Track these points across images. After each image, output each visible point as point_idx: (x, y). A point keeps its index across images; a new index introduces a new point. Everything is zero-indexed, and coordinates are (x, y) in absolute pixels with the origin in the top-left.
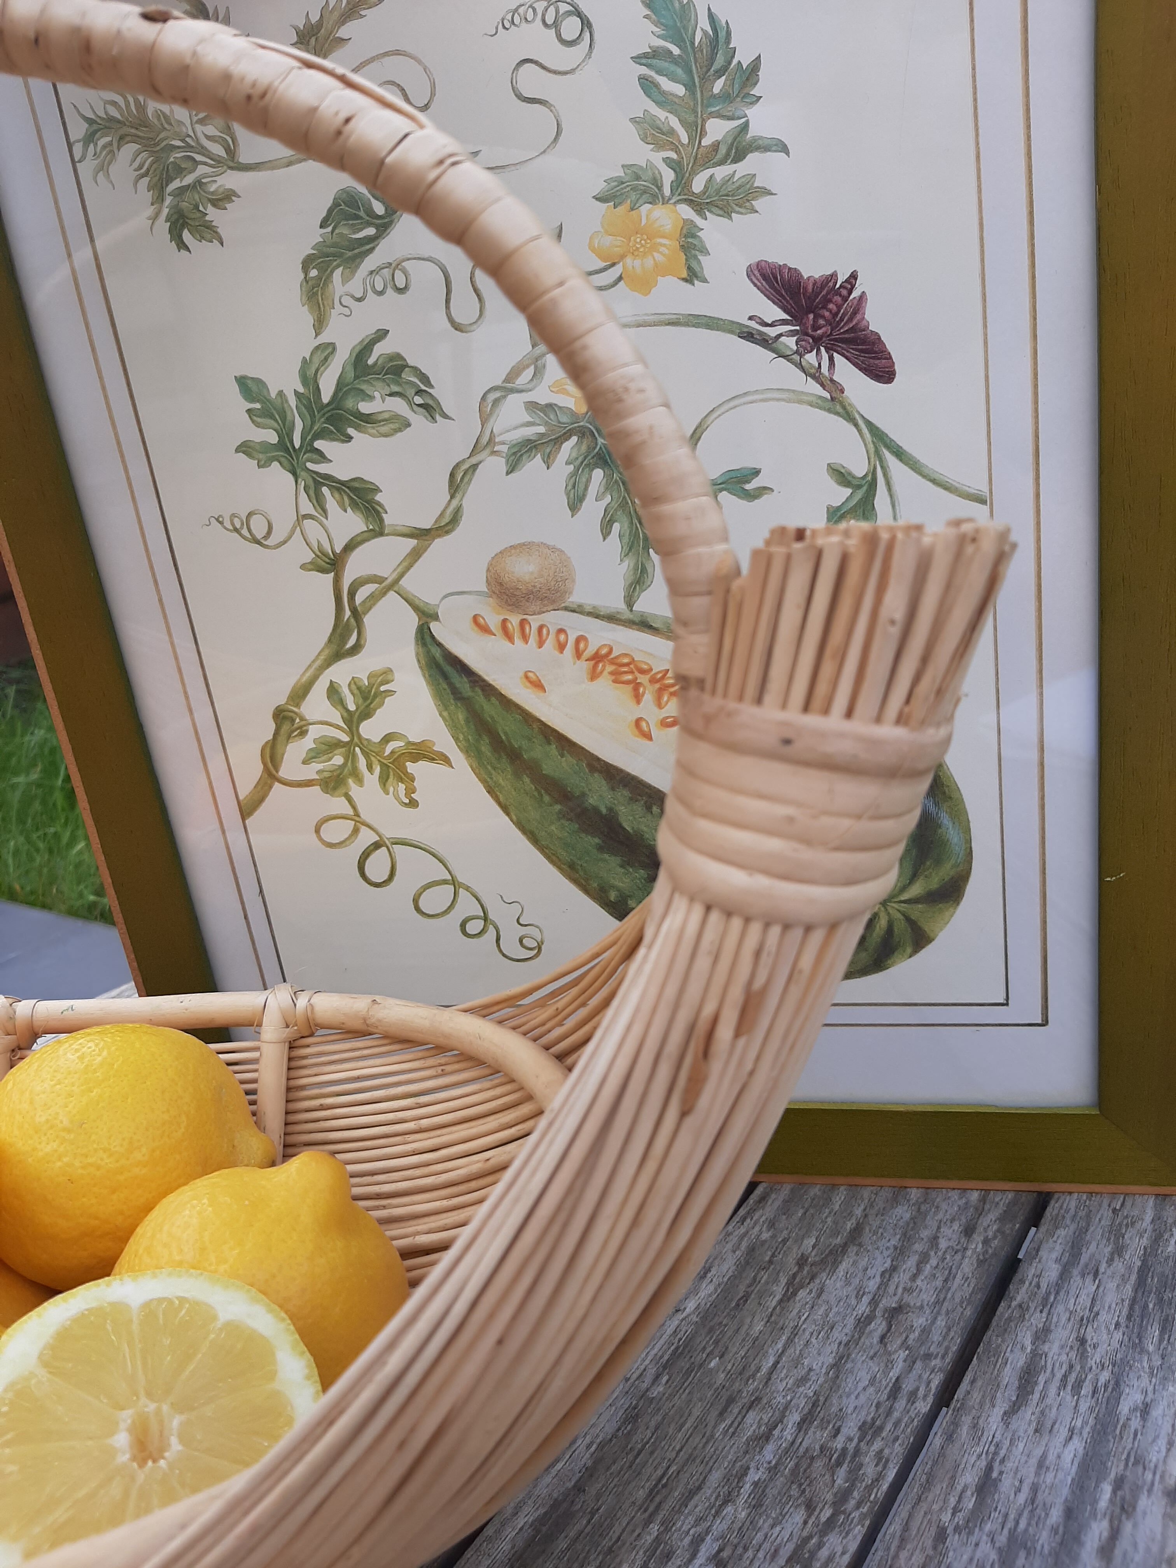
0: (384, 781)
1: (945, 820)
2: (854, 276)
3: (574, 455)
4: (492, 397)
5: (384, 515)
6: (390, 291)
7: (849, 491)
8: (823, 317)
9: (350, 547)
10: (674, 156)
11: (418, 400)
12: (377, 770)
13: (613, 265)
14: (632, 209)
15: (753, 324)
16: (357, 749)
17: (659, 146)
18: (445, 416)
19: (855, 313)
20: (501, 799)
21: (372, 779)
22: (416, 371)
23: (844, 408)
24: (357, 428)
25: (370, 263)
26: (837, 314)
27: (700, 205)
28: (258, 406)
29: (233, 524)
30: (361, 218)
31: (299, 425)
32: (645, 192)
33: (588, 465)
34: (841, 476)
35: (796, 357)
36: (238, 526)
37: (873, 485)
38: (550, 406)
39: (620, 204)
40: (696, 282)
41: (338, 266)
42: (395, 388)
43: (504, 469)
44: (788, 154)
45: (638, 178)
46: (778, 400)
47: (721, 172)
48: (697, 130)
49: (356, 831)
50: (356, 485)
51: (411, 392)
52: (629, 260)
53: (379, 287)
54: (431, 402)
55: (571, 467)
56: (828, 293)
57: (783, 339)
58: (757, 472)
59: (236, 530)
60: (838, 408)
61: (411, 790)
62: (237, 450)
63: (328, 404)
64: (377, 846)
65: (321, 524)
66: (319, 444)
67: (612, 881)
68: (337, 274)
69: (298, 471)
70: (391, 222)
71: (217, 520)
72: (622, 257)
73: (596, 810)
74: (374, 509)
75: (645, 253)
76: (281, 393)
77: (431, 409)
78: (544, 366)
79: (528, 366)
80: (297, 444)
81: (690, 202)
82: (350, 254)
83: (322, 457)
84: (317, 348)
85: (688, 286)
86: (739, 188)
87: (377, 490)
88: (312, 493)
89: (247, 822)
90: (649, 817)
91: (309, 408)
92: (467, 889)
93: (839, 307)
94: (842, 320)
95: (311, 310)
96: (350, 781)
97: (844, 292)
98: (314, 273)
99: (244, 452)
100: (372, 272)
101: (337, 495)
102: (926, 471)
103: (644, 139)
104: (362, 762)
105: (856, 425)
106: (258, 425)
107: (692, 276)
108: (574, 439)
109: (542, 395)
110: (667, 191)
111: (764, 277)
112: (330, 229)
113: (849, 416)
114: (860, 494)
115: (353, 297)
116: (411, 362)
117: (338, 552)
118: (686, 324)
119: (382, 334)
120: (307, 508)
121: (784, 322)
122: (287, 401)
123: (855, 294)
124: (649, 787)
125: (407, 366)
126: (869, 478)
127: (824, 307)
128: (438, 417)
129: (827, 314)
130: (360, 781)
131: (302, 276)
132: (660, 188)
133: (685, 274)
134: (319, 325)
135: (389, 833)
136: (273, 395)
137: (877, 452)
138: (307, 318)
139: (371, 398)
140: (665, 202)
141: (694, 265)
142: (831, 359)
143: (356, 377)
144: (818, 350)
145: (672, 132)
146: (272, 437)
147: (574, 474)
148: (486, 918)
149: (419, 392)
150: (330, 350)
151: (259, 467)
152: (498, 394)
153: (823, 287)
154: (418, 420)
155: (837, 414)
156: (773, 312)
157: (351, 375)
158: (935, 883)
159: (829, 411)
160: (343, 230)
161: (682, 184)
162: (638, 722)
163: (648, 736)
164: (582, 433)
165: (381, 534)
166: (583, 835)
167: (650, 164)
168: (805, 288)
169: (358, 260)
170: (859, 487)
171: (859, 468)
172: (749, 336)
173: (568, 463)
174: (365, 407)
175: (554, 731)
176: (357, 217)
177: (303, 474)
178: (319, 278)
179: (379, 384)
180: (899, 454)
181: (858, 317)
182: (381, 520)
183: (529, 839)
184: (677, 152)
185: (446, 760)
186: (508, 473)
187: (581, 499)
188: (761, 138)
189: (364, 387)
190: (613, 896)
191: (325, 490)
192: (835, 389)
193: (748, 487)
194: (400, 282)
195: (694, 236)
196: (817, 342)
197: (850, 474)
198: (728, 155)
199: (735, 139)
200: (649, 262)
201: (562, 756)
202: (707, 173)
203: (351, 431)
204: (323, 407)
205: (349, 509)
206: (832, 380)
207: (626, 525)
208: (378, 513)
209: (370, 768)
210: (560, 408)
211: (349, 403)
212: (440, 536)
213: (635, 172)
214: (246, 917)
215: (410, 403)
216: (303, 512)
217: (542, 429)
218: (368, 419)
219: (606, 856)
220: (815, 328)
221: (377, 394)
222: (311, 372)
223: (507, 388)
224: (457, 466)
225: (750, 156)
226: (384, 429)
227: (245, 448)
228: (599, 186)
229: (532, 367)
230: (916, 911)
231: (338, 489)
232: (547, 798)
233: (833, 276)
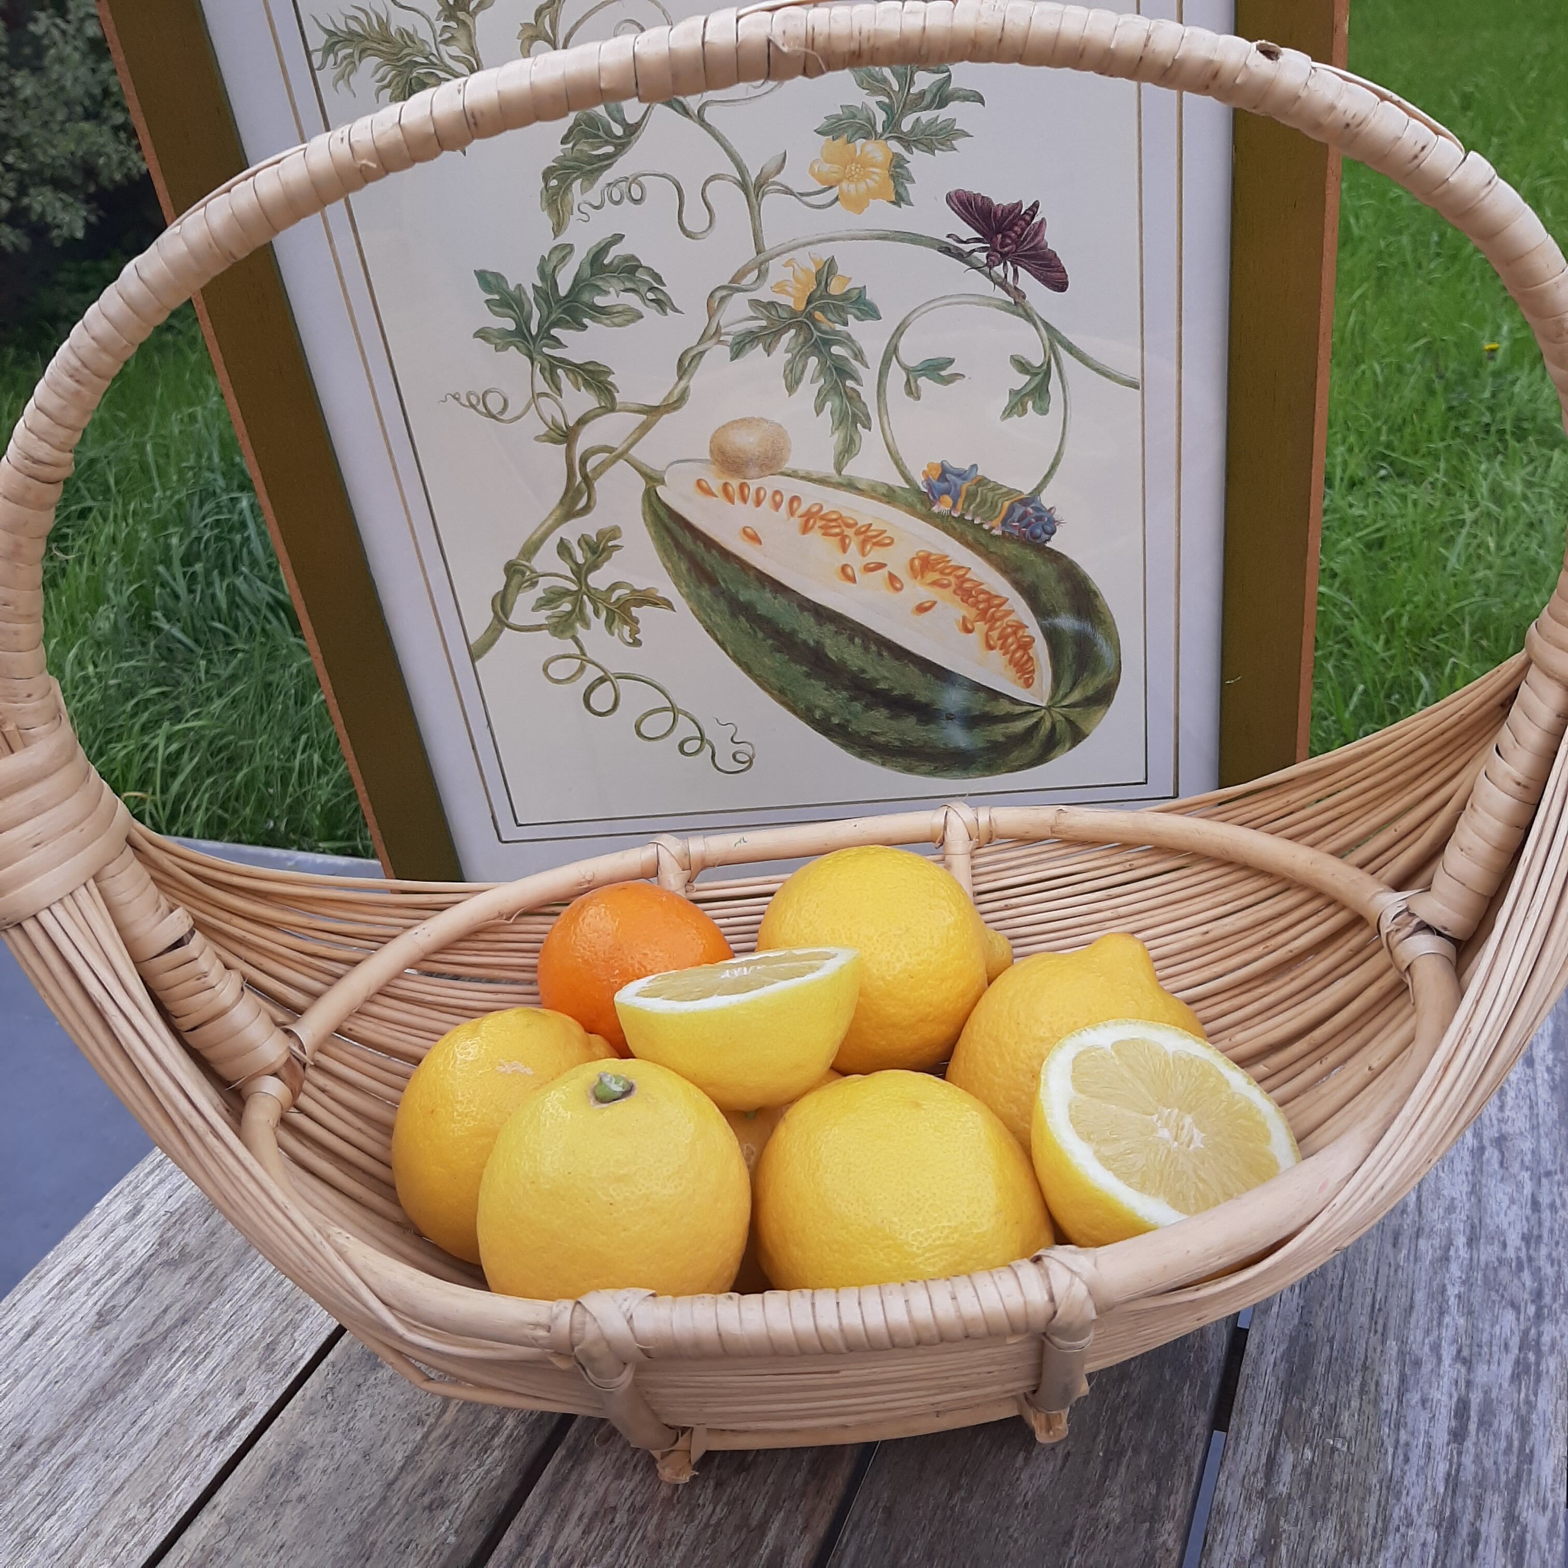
0: (609, 623)
1: (1100, 640)
2: (1036, 205)
3: (792, 345)
4: (718, 295)
5: (616, 394)
6: (626, 200)
7: (1028, 377)
8: (1010, 237)
9: (582, 421)
10: (887, 100)
11: (651, 296)
12: (604, 614)
13: (831, 187)
14: (849, 142)
15: (950, 241)
16: (585, 597)
17: (873, 91)
18: (676, 311)
19: (1036, 235)
20: (719, 637)
21: (598, 624)
22: (649, 270)
23: (1025, 311)
24: (592, 318)
25: (608, 176)
26: (1021, 235)
27: (907, 142)
28: (497, 297)
29: (469, 401)
30: (601, 137)
31: (536, 314)
32: (860, 129)
33: (805, 354)
34: (1022, 366)
35: (987, 269)
36: (474, 402)
37: (1048, 373)
38: (772, 304)
39: (838, 138)
40: (903, 205)
41: (576, 178)
42: (629, 285)
43: (729, 356)
44: (983, 104)
45: (854, 117)
46: (970, 303)
47: (926, 116)
48: (907, 81)
49: (582, 669)
50: (590, 367)
51: (643, 289)
52: (844, 185)
53: (616, 197)
54: (662, 298)
55: (789, 355)
56: (1014, 218)
57: (975, 254)
58: (951, 361)
59: (472, 406)
60: (1020, 311)
61: (634, 632)
62: (477, 335)
63: (565, 297)
64: (602, 680)
65: (556, 401)
66: (554, 332)
67: (817, 702)
68: (576, 186)
69: (535, 356)
70: (629, 143)
71: (454, 397)
72: (839, 182)
73: (805, 642)
74: (607, 388)
75: (858, 180)
76: (519, 286)
77: (662, 304)
78: (767, 270)
79: (752, 270)
80: (534, 331)
81: (899, 139)
82: (589, 168)
83: (558, 343)
84: (556, 248)
85: (896, 207)
86: (941, 130)
87: (610, 372)
88: (547, 374)
89: (477, 664)
90: (852, 646)
91: (547, 301)
92: (686, 714)
93: (1023, 230)
94: (1025, 239)
95: (550, 215)
96: (578, 625)
97: (1028, 218)
98: (554, 183)
99: (482, 337)
100: (609, 184)
101: (571, 376)
102: (1091, 362)
103: (860, 84)
104: (589, 608)
105: (1035, 325)
106: (496, 313)
107: (900, 199)
108: (792, 332)
109: (764, 294)
110: (879, 129)
111: (961, 203)
112: (570, 145)
113: (1028, 317)
114: (1037, 379)
115: (591, 205)
116: (644, 264)
117: (571, 424)
118: (894, 239)
119: (618, 238)
120: (542, 385)
121: (977, 240)
122: (525, 293)
123: (1037, 220)
124: (852, 622)
125: (641, 266)
126: (1045, 367)
127: (1011, 229)
128: (668, 311)
129: (1013, 235)
130: (587, 624)
131: (543, 185)
132: (874, 126)
133: (893, 199)
134: (558, 228)
135: (613, 668)
136: (512, 287)
137: (1052, 346)
138: (546, 221)
139: (607, 293)
140: (878, 137)
141: (901, 190)
142: (1016, 271)
143: (592, 275)
144: (1005, 264)
145: (885, 80)
146: (510, 325)
147: (791, 362)
148: (702, 738)
149: (652, 289)
150: (568, 250)
151: (497, 350)
152: (724, 293)
153: (1010, 212)
154: (650, 312)
155: (1019, 315)
156: (969, 232)
157: (587, 272)
158: (1090, 691)
159: (1013, 313)
160: (583, 147)
161: (892, 123)
162: (844, 568)
163: (853, 580)
164: (800, 326)
165: (613, 410)
166: (792, 665)
167: (865, 107)
168: (995, 214)
169: (596, 174)
170: (1037, 374)
171: (1037, 360)
172: (947, 250)
173: (787, 351)
174: (600, 301)
175: (768, 576)
176: (597, 136)
177: (539, 358)
178: (559, 187)
179: (614, 281)
180: (1071, 349)
181: (1039, 238)
182: (613, 399)
183: (743, 670)
184: (890, 97)
185: (669, 605)
186: (732, 359)
187: (798, 382)
188: (962, 89)
189: (599, 283)
190: (818, 714)
191: (560, 371)
192: (1018, 295)
193: (943, 373)
194: (636, 193)
195: (902, 167)
196: (1004, 256)
197: (1029, 364)
198: (933, 101)
199: (939, 89)
200: (862, 187)
201: (775, 598)
202: (915, 115)
203: (586, 321)
204: (559, 300)
205: (582, 388)
206: (1016, 288)
207: (837, 403)
208: (610, 391)
209: (597, 613)
210: (780, 305)
211: (586, 297)
212: (668, 412)
213: (851, 113)
214: (474, 747)
215: (643, 298)
216: (538, 390)
217: (764, 323)
218: (603, 311)
219: (813, 682)
220: (1003, 245)
221: (611, 290)
222: (549, 269)
223: (733, 287)
224: (685, 353)
225: (951, 104)
226: (616, 320)
227: (483, 334)
228: (820, 122)
229: (756, 271)
230: (1074, 714)
231: (573, 371)
232: (760, 635)
233: (1019, 204)
